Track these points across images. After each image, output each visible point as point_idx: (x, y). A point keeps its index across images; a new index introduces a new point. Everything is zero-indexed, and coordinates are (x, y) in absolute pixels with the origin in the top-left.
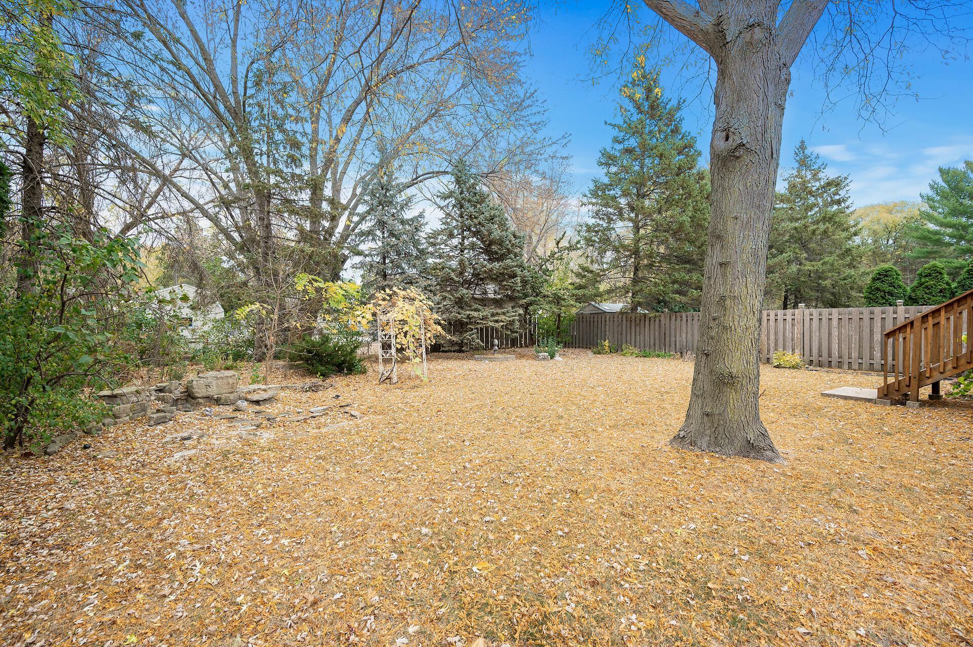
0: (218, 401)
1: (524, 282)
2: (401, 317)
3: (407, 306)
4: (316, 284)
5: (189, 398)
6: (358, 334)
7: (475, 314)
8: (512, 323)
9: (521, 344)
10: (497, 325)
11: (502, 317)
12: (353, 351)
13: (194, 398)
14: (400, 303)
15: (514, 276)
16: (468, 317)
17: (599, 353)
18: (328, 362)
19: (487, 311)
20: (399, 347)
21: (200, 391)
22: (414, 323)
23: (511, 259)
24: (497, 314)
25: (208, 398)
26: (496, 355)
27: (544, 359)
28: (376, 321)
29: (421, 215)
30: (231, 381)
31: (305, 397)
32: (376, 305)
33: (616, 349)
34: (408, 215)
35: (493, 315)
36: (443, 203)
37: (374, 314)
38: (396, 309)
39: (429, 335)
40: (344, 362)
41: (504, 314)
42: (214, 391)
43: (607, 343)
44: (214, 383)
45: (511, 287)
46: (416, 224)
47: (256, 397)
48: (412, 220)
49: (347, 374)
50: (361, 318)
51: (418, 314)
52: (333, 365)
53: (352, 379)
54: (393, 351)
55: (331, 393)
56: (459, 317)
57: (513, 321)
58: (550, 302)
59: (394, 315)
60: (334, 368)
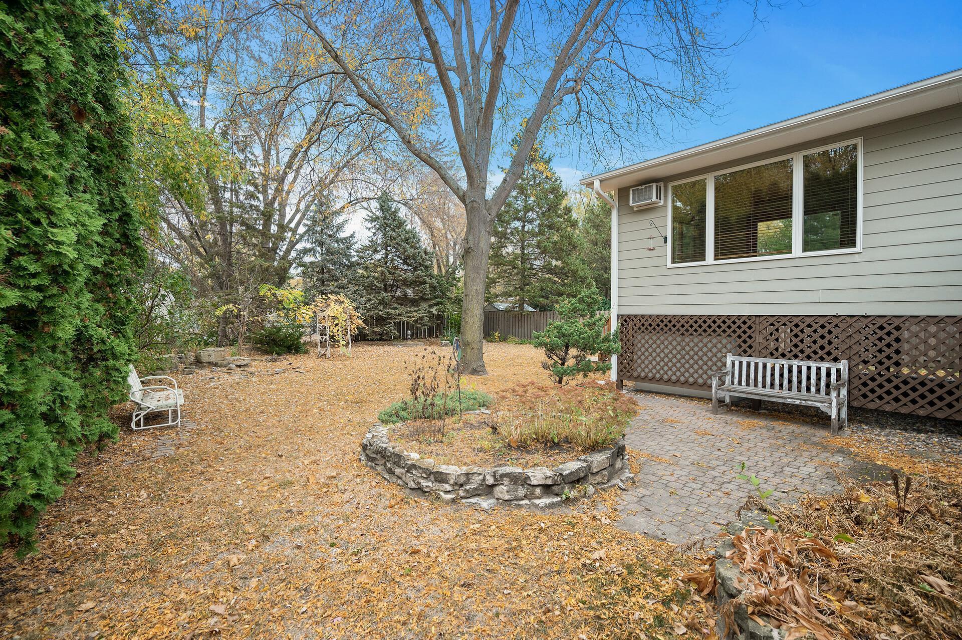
0: (216, 365)
1: (433, 288)
2: (332, 314)
3: (337, 307)
4: (273, 292)
5: (198, 362)
6: (302, 326)
7: (393, 312)
8: (421, 318)
9: (436, 335)
10: (409, 320)
11: (415, 314)
12: (299, 337)
13: (202, 363)
14: (332, 305)
15: (425, 283)
16: (388, 314)
17: (491, 342)
18: (280, 345)
19: (402, 309)
20: (332, 334)
21: (205, 359)
22: (342, 317)
23: (422, 270)
24: (411, 311)
25: (209, 363)
26: (408, 343)
27: (446, 345)
28: (316, 316)
29: (352, 236)
30: (223, 353)
31: (269, 364)
32: (316, 306)
33: (504, 339)
34: (342, 235)
35: (407, 312)
36: (369, 225)
37: (315, 312)
38: (330, 309)
39: (353, 326)
40: (293, 345)
41: (416, 311)
42: (213, 359)
43: (497, 334)
44: (213, 354)
45: (422, 292)
46: (348, 242)
47: (239, 363)
48: (345, 239)
49: (294, 354)
50: (305, 315)
51: (345, 312)
52: (285, 347)
53: (298, 356)
54: (328, 337)
55: (285, 363)
56: (380, 313)
57: (423, 316)
58: (452, 303)
59: (328, 313)
60: (285, 349)
